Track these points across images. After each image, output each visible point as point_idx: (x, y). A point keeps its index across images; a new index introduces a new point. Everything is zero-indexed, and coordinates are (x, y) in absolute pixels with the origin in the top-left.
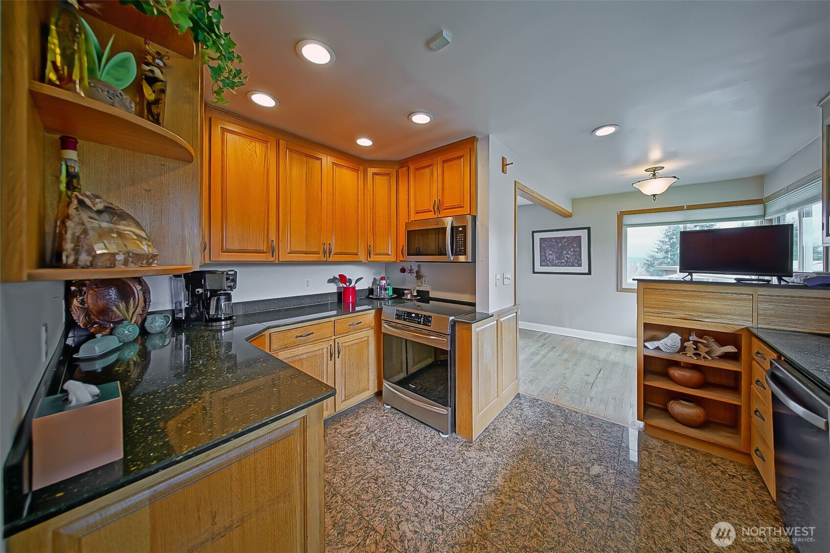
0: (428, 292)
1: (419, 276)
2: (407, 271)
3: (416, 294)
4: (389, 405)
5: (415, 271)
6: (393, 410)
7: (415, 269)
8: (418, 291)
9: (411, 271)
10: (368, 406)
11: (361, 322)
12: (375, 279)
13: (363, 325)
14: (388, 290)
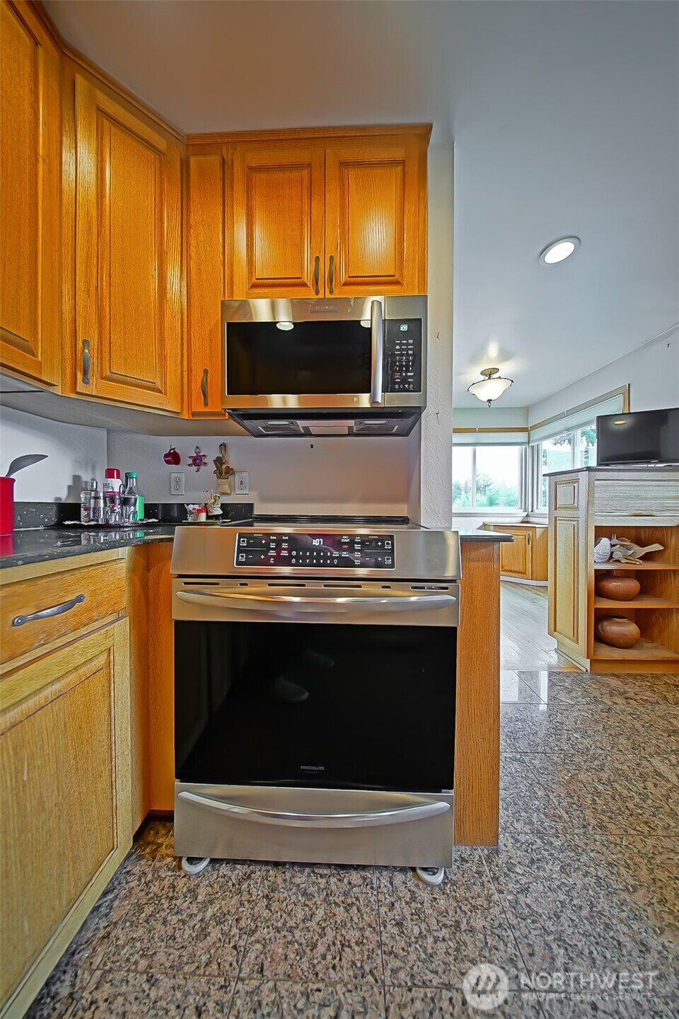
0: (251, 506)
1: (223, 470)
2: (186, 460)
3: (220, 512)
4: (201, 859)
5: (210, 460)
6: (224, 869)
7: (211, 454)
8: (223, 506)
9: (198, 461)
10: (114, 916)
11: (80, 599)
12: (76, 479)
13: (90, 610)
14: (135, 505)
